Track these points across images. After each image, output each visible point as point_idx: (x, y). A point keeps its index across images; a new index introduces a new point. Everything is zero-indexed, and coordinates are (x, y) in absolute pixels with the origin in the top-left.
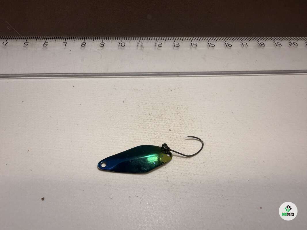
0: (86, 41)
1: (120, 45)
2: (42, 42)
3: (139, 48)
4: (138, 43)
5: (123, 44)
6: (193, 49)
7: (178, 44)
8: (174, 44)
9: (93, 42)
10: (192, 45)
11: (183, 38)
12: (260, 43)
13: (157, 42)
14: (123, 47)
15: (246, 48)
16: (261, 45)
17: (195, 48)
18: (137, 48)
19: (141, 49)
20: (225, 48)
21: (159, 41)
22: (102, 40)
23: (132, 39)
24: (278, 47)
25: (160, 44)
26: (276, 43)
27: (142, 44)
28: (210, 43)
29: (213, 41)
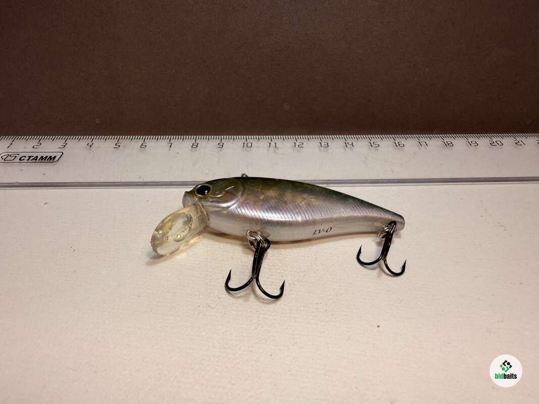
0: (198, 141)
1: (246, 145)
2: (140, 142)
3: (271, 149)
4: (270, 144)
5: (249, 145)
6: (348, 150)
7: (326, 144)
8: (321, 143)
9: (208, 143)
10: (346, 146)
11: (333, 136)
12: (446, 143)
13: (297, 141)
14: (249, 149)
15: (426, 148)
16: (447, 144)
17: (351, 148)
18: (268, 150)
19: (275, 151)
20: (395, 149)
21: (299, 141)
22: (220, 140)
23: (261, 138)
24: (472, 148)
25: (301, 144)
26: (470, 142)
27: (276, 144)
28: (372, 143)
29: (377, 139)
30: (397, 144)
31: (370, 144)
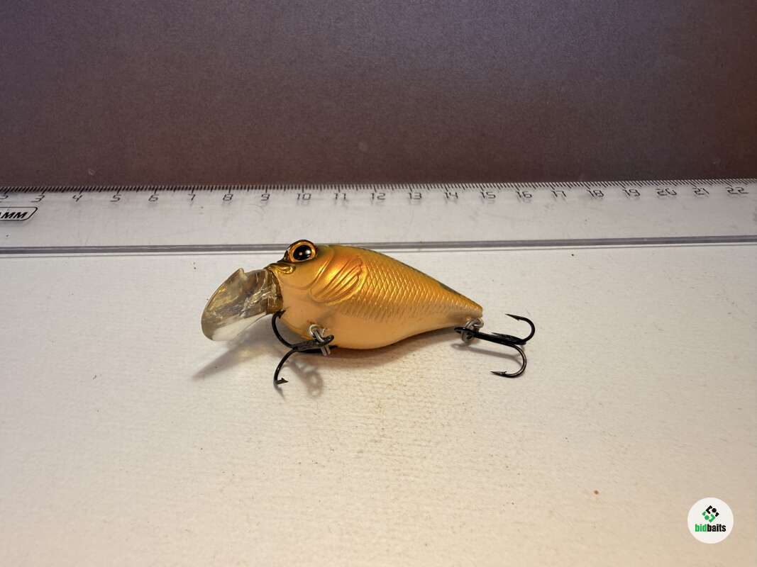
0: (232, 192)
1: (301, 197)
2: (148, 195)
3: (339, 202)
4: (337, 195)
5: (307, 197)
6: (450, 204)
7: (418, 195)
8: (410, 194)
10: (448, 197)
11: (429, 185)
12: (593, 193)
13: (376, 191)
14: (306, 202)
15: (563, 201)
17: (455, 201)
19: (344, 205)
20: (519, 201)
21: (379, 191)
22: (265, 190)
23: (325, 188)
24: (632, 198)
25: (382, 195)
26: (628, 191)
27: (345, 195)
28: (485, 194)
29: (492, 189)
30: (521, 194)
31: (481, 195)
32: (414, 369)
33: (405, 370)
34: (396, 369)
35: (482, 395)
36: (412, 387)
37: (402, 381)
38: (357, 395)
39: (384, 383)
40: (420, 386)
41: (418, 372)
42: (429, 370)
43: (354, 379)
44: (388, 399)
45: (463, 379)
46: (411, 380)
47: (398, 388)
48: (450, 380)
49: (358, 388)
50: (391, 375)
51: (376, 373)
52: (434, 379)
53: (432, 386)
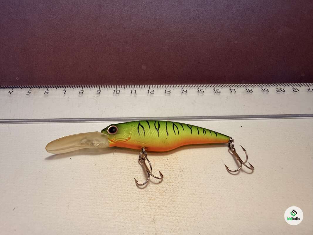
8: (166, 91)
10: (182, 92)
11: (174, 85)
15: (235, 94)
17: (185, 94)
20: (214, 94)
21: (151, 88)
23: (126, 87)
24: (265, 93)
25: (153, 91)
26: (264, 90)
28: (200, 91)
30: (216, 91)
31: (198, 91)
32: (170, 196)
33: (166, 197)
34: (162, 197)
35: (202, 211)
36: (169, 207)
37: (165, 204)
38: (143, 214)
39: (157, 206)
40: (173, 207)
41: (172, 198)
42: (177, 196)
43: (142, 204)
44: (158, 215)
45: (193, 201)
46: (169, 203)
47: (163, 208)
48: (187, 202)
49: (144, 209)
50: (160, 201)
51: (152, 200)
52: (180, 202)
53: (179, 206)
